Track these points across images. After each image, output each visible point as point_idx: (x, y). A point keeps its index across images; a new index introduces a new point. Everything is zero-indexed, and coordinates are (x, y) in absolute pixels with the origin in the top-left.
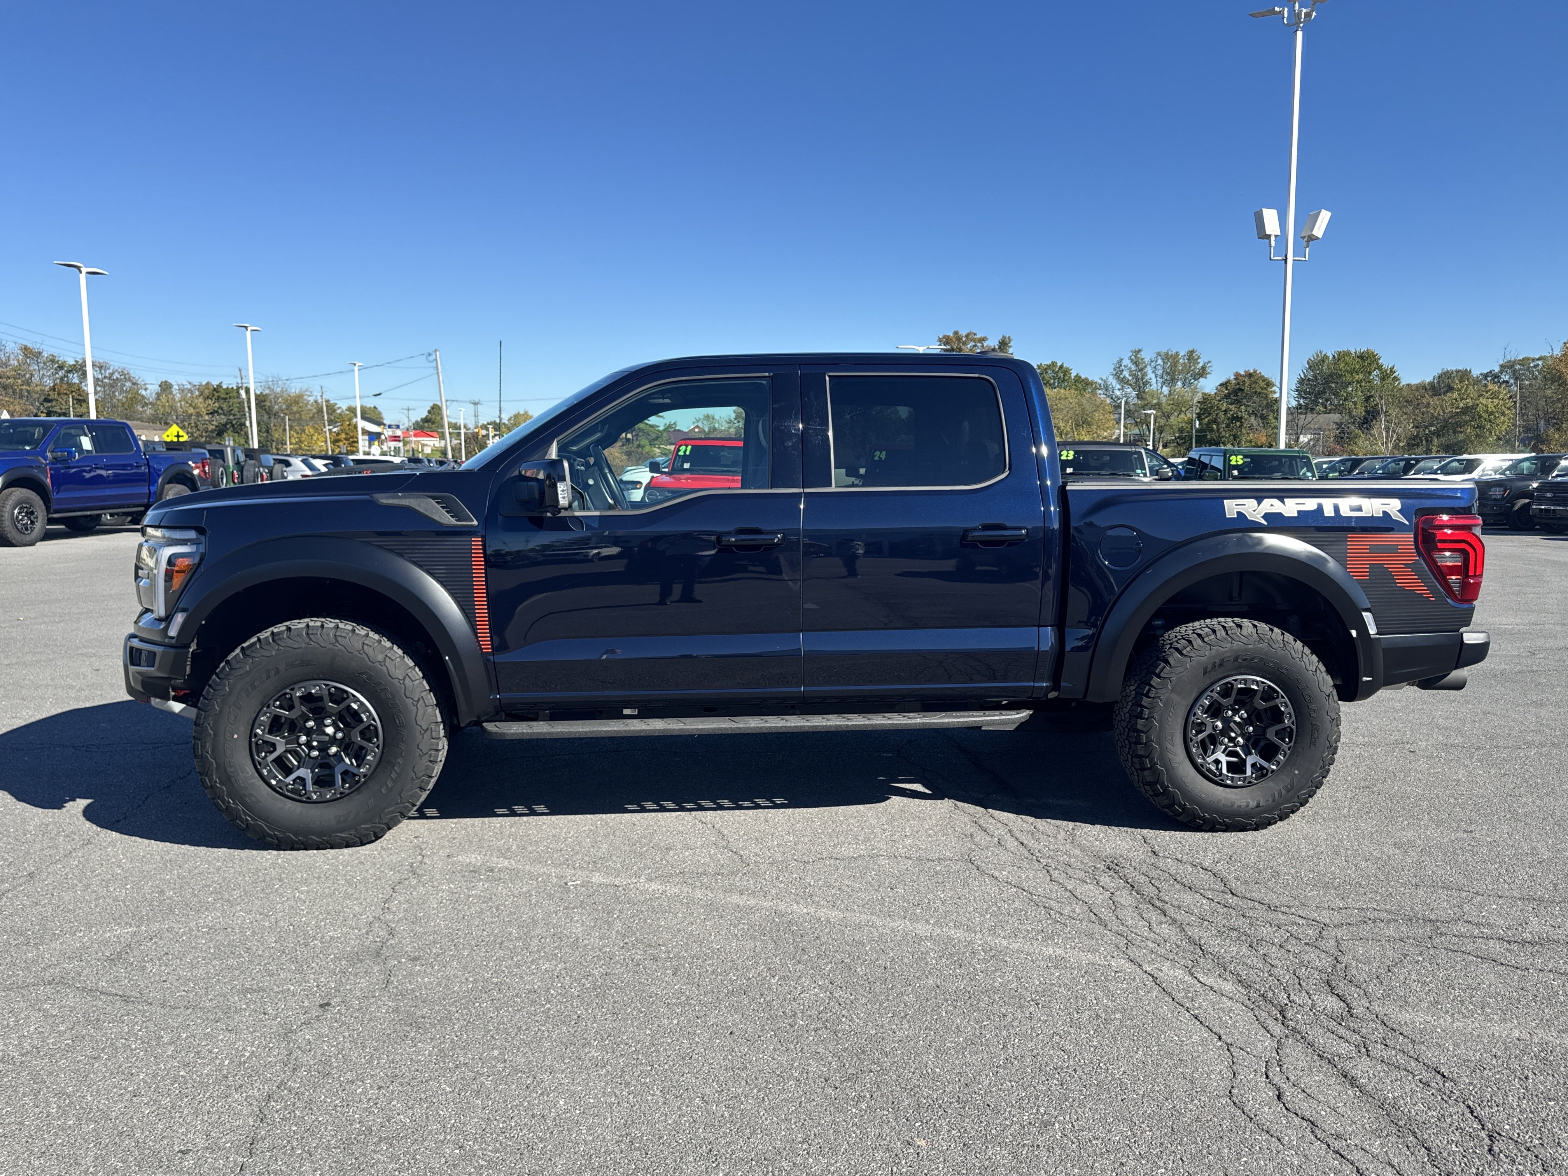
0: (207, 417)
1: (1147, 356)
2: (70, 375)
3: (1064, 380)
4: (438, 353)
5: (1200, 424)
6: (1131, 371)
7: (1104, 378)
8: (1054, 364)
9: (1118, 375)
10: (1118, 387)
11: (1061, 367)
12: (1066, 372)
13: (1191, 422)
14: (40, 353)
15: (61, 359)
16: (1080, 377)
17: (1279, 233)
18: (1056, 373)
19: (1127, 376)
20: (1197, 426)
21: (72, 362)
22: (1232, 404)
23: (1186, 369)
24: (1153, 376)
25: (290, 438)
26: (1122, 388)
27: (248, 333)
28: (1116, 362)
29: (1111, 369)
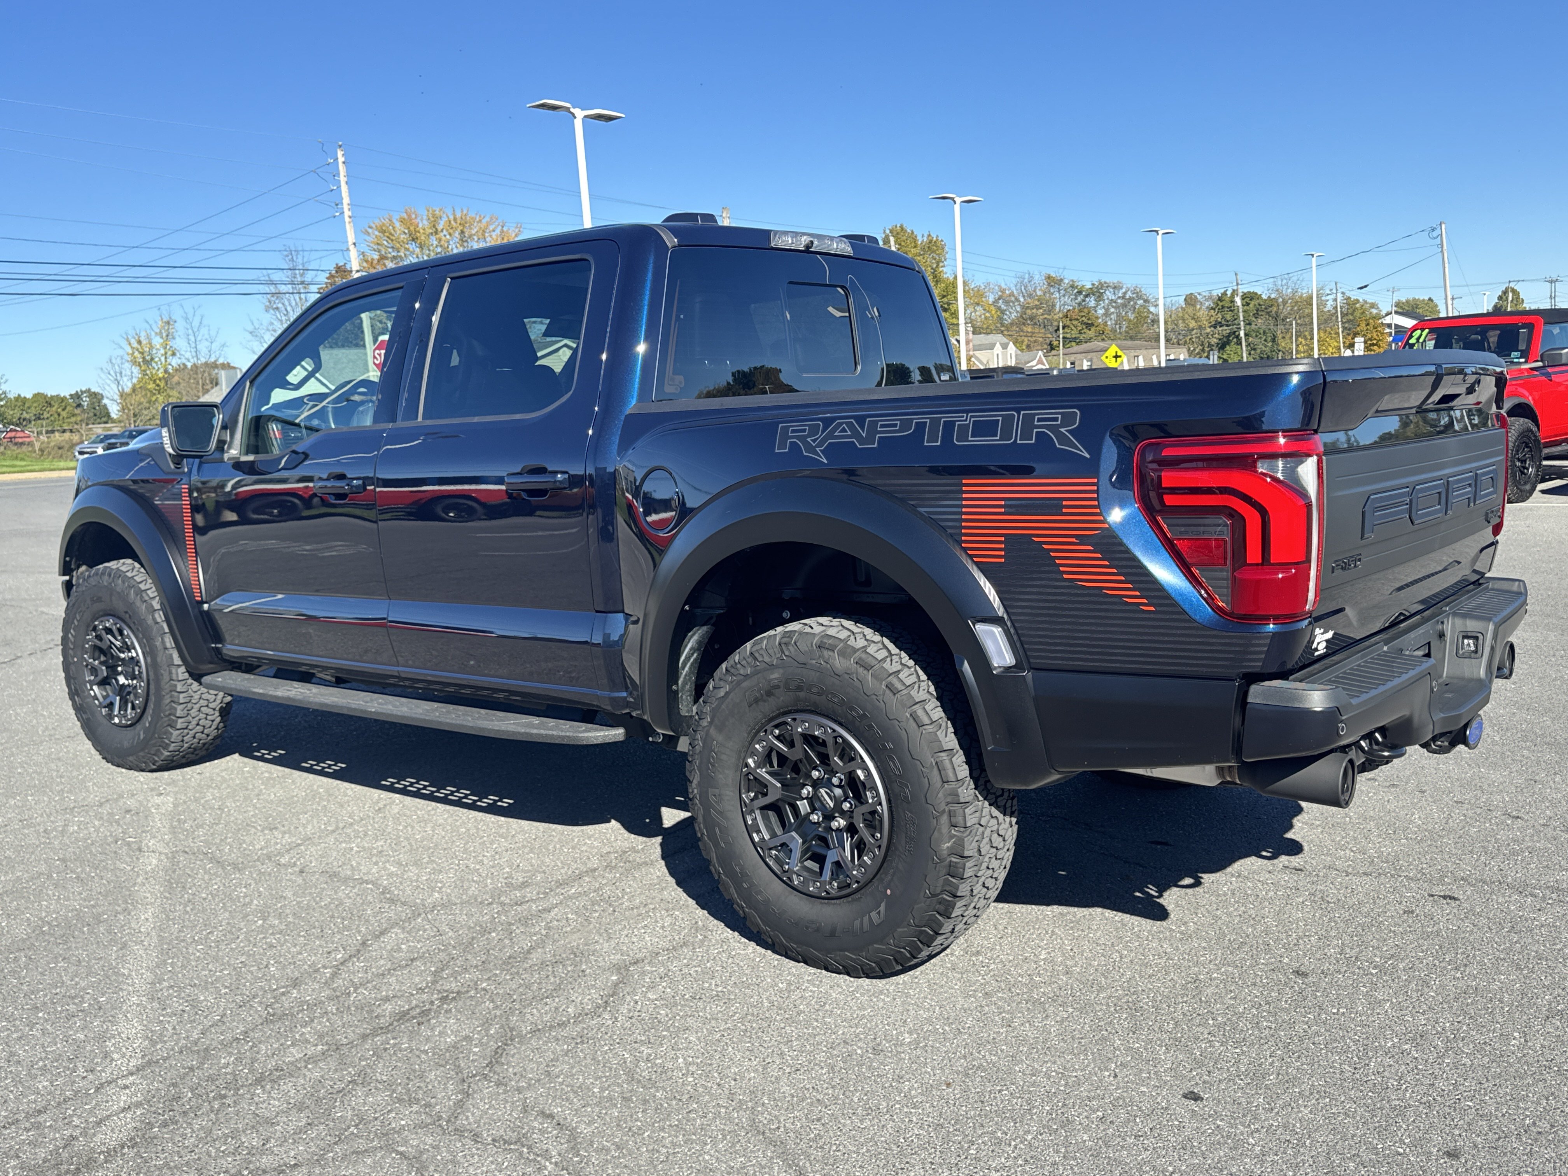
0: (1208, 330)
2: (1087, 299)
4: (1443, 226)
14: (1061, 280)
15: (1080, 284)
21: (1089, 286)
25: (1297, 346)
27: (1159, 238)
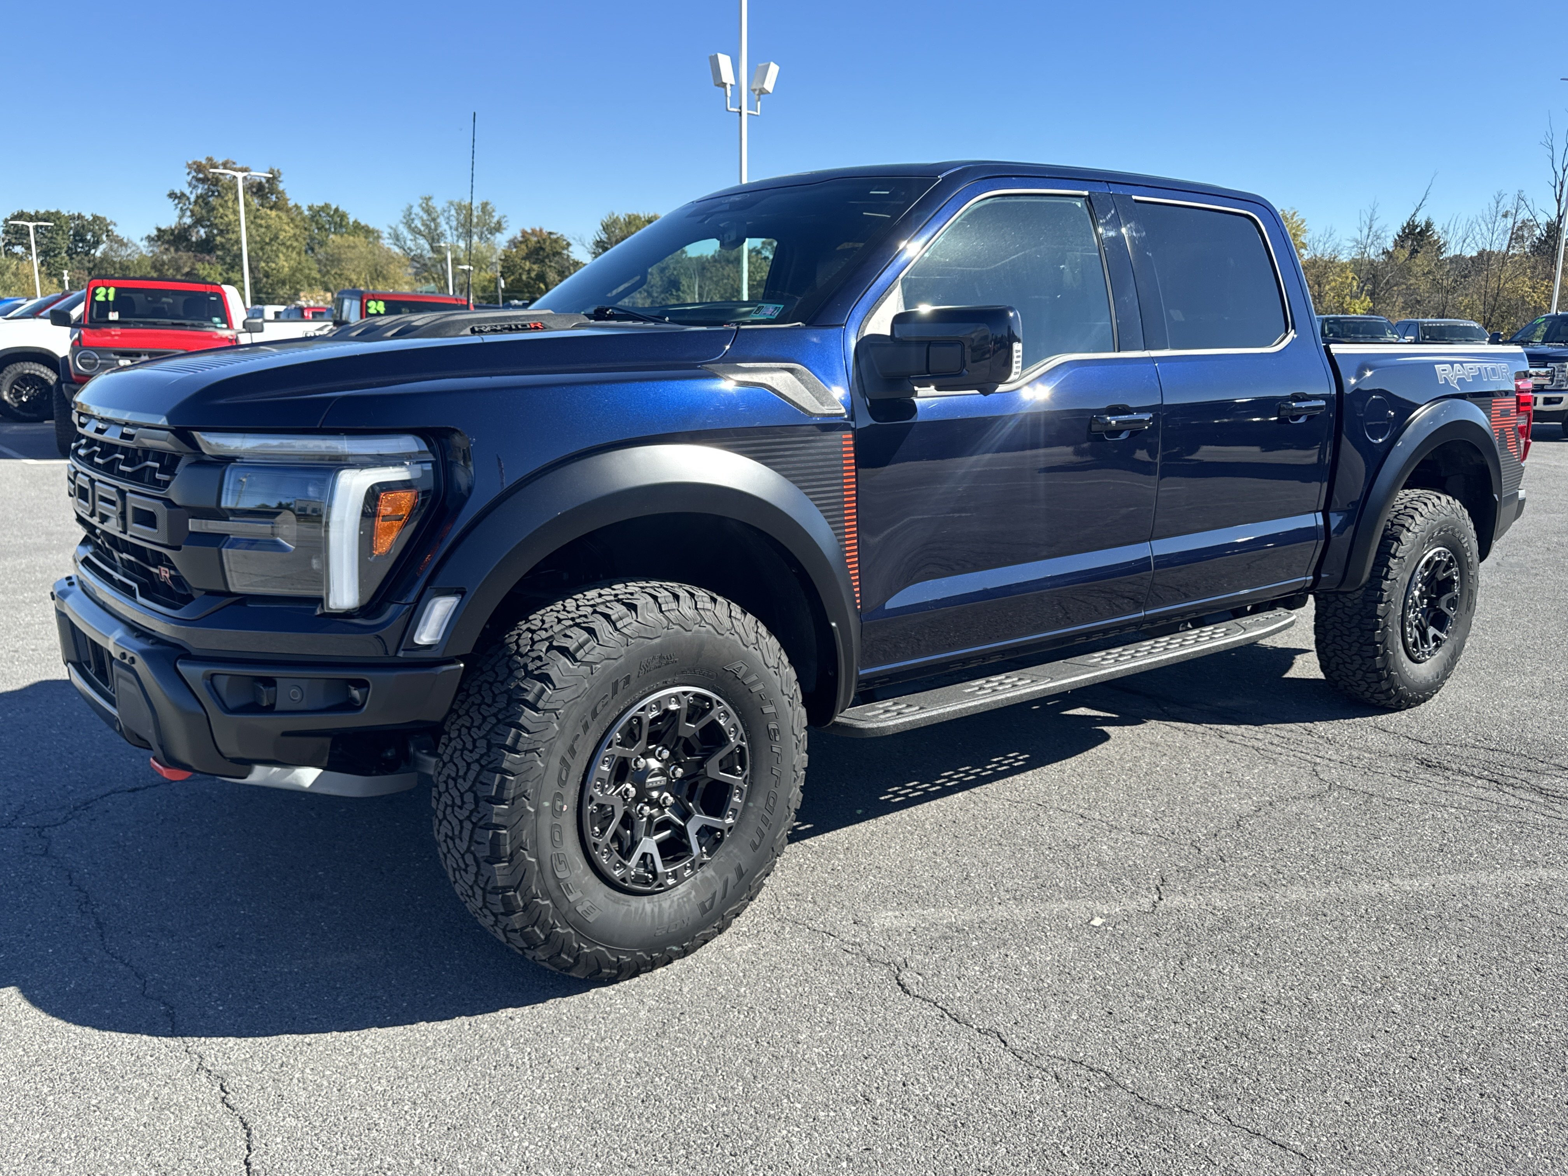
1: (438, 204)
3: (341, 226)
5: (505, 283)
6: (423, 220)
7: (394, 226)
8: (327, 206)
9: (409, 225)
10: (410, 237)
11: (337, 210)
12: (343, 216)
13: (496, 282)
16: (359, 224)
17: (733, 83)
18: (332, 217)
19: (419, 225)
20: (503, 286)
22: (534, 263)
23: (482, 223)
24: (446, 227)
26: (415, 239)
28: (405, 209)
29: (400, 216)
